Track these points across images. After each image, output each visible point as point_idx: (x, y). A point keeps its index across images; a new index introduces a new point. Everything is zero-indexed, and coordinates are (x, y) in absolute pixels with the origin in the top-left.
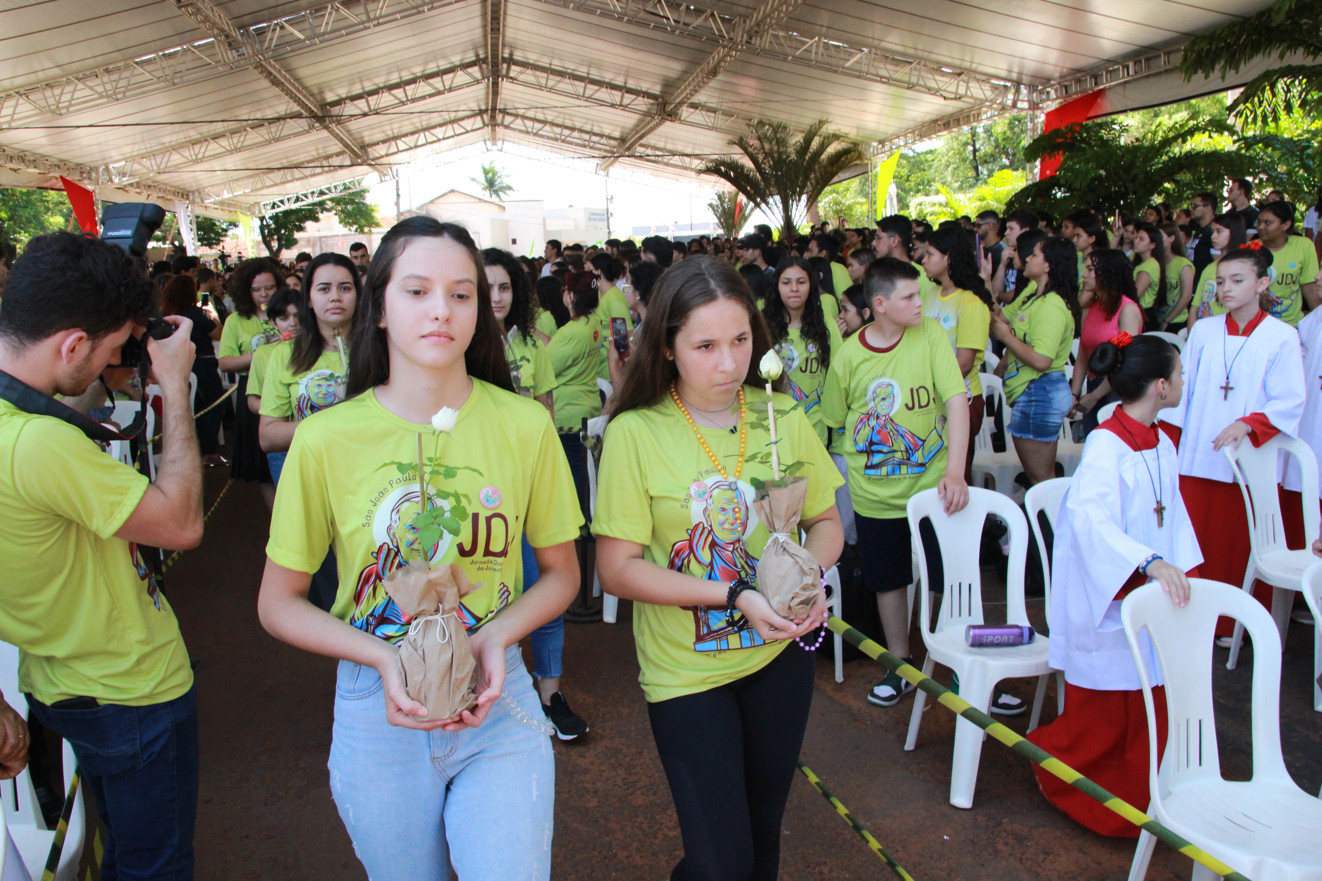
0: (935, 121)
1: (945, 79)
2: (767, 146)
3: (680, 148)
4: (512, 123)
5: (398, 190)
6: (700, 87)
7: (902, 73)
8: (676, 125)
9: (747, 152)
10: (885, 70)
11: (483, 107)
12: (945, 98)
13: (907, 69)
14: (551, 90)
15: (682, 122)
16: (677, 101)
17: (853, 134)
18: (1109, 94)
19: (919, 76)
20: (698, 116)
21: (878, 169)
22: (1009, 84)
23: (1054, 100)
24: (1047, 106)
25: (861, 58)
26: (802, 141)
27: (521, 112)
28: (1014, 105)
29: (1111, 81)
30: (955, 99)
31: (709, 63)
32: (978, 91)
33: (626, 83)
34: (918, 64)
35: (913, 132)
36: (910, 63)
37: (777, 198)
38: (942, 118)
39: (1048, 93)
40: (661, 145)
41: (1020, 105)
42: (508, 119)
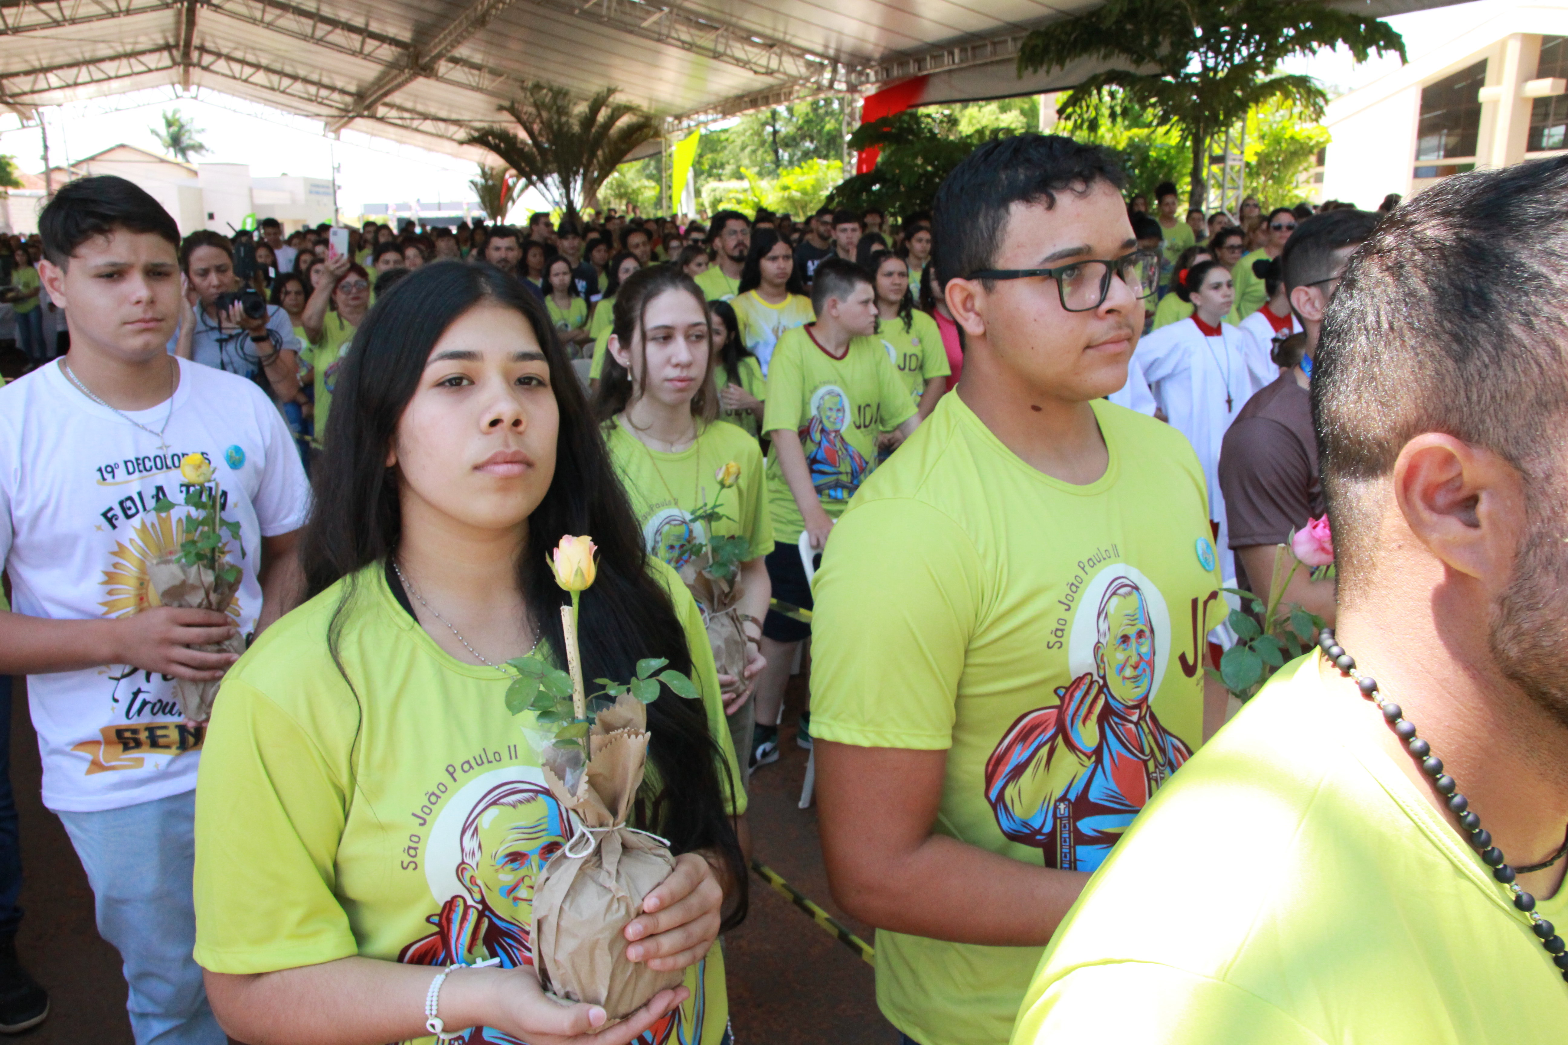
0: (740, 98)
1: (755, 50)
2: (545, 114)
3: (433, 110)
4: (212, 63)
5: (45, 140)
6: (464, 38)
7: (706, 40)
8: (431, 82)
9: (520, 120)
10: (684, 33)
11: (172, 41)
12: (756, 72)
13: (712, 35)
14: (269, 26)
15: (438, 78)
16: (433, 54)
17: (645, 106)
18: (934, 81)
19: (727, 45)
20: (459, 74)
21: (673, 148)
22: (826, 62)
23: (873, 83)
24: (867, 90)
25: (660, 18)
26: (587, 110)
27: (225, 51)
28: (831, 86)
29: (936, 67)
30: (766, 74)
31: (476, 9)
32: (792, 67)
33: (367, 25)
34: (726, 30)
35: (715, 108)
36: (717, 29)
37: (556, 176)
38: (748, 94)
39: (868, 75)
40: (409, 105)
41: (836, 86)
42: (207, 59)
